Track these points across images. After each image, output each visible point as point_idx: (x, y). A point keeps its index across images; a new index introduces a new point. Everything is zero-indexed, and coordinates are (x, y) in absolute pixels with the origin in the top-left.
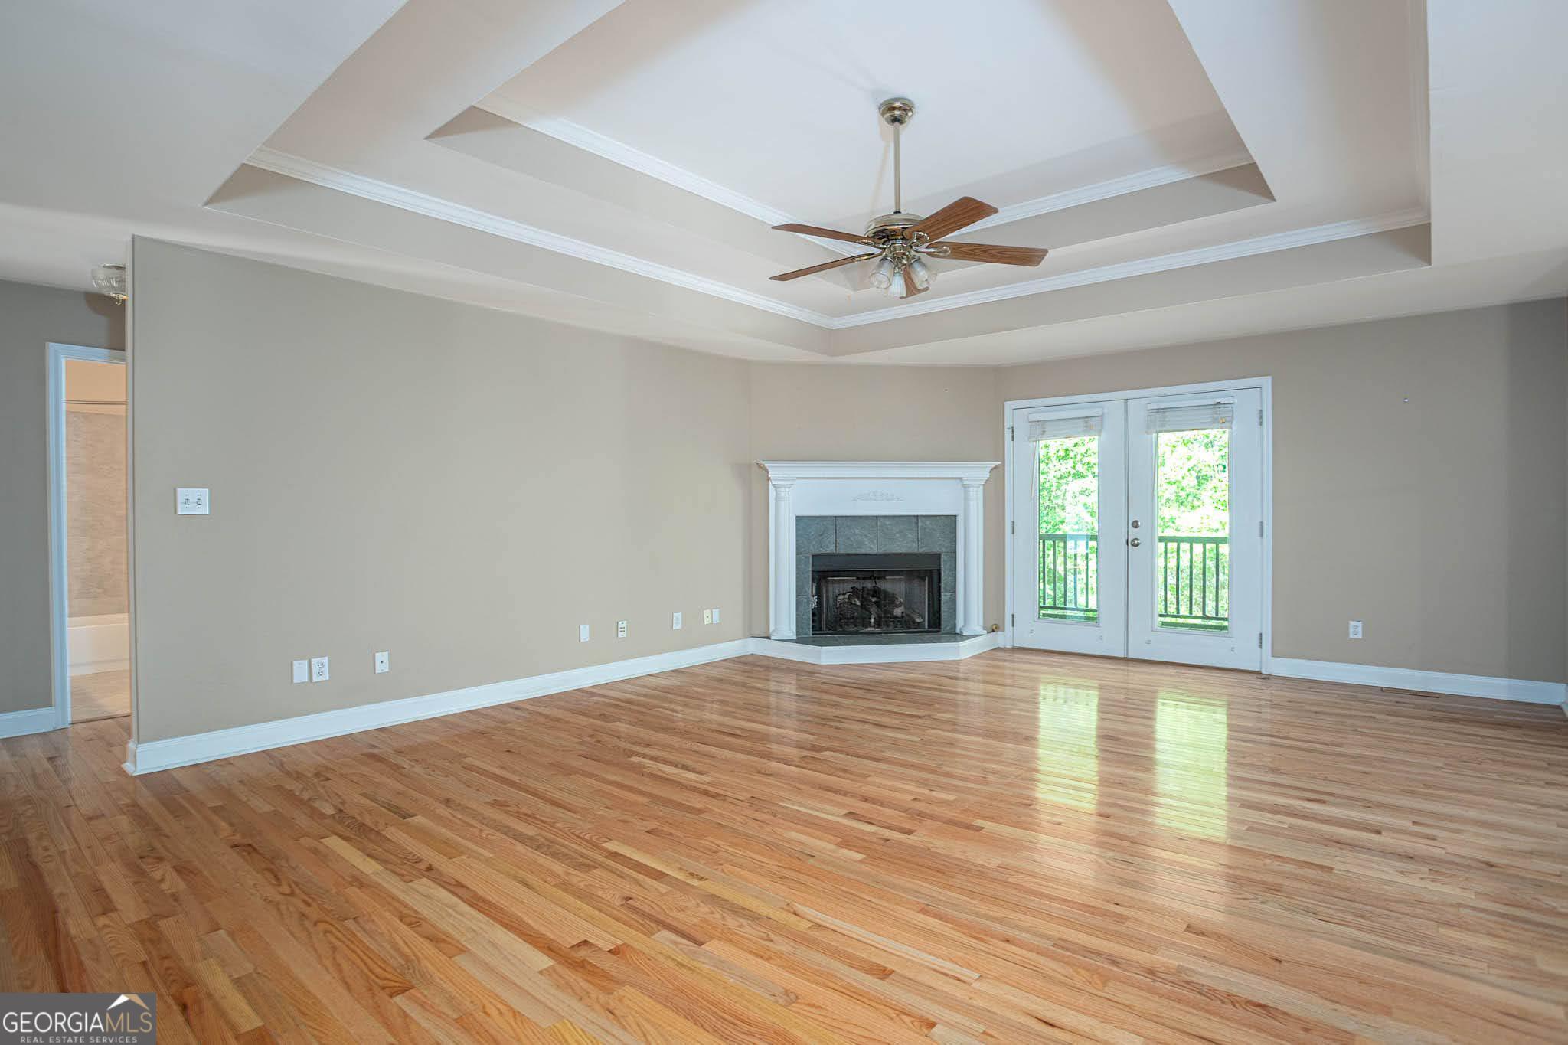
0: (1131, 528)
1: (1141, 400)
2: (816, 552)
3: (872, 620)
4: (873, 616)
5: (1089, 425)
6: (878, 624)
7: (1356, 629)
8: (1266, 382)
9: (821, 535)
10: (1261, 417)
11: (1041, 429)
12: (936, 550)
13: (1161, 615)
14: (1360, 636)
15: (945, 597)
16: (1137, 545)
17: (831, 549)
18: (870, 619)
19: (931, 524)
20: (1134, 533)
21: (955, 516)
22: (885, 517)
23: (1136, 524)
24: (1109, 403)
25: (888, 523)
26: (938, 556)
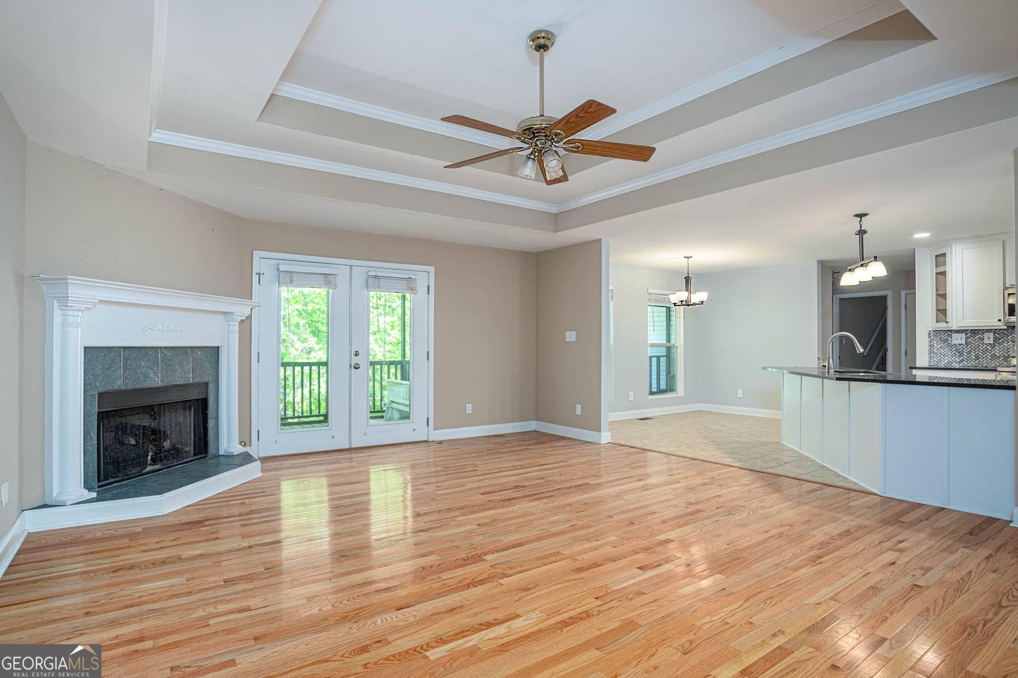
0: (353, 357)
1: (361, 268)
2: (102, 390)
3: (149, 458)
4: (150, 454)
5: (327, 280)
6: (154, 461)
7: (469, 408)
8: (432, 269)
9: (108, 369)
10: (428, 290)
11: (288, 278)
12: (206, 380)
13: (371, 412)
14: (471, 412)
15: (211, 424)
16: (358, 368)
17: (119, 384)
18: (147, 456)
19: (201, 355)
20: (355, 360)
21: (218, 347)
22: (166, 348)
23: (357, 354)
24: (340, 267)
25: (169, 354)
26: (206, 384)
